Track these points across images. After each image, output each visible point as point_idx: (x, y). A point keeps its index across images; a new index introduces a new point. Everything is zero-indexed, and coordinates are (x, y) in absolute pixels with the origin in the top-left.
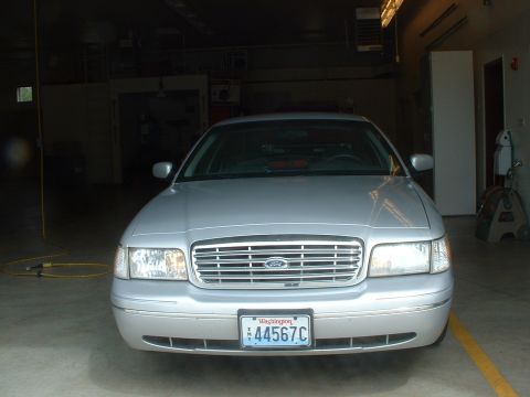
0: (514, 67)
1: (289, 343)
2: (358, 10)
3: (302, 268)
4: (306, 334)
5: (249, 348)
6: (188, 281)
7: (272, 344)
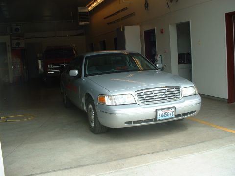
0: (162, 32)
1: (170, 117)
2: (79, 8)
3: (167, 96)
4: (174, 114)
5: (159, 120)
6: (136, 103)
7: (165, 118)
